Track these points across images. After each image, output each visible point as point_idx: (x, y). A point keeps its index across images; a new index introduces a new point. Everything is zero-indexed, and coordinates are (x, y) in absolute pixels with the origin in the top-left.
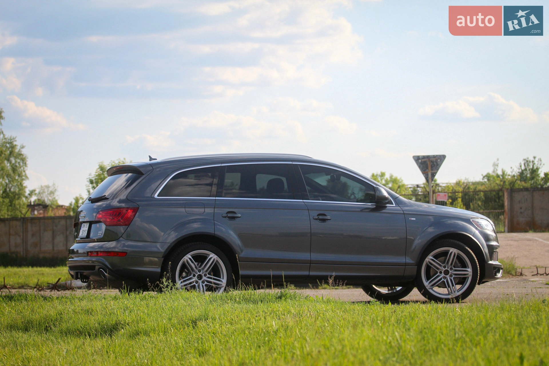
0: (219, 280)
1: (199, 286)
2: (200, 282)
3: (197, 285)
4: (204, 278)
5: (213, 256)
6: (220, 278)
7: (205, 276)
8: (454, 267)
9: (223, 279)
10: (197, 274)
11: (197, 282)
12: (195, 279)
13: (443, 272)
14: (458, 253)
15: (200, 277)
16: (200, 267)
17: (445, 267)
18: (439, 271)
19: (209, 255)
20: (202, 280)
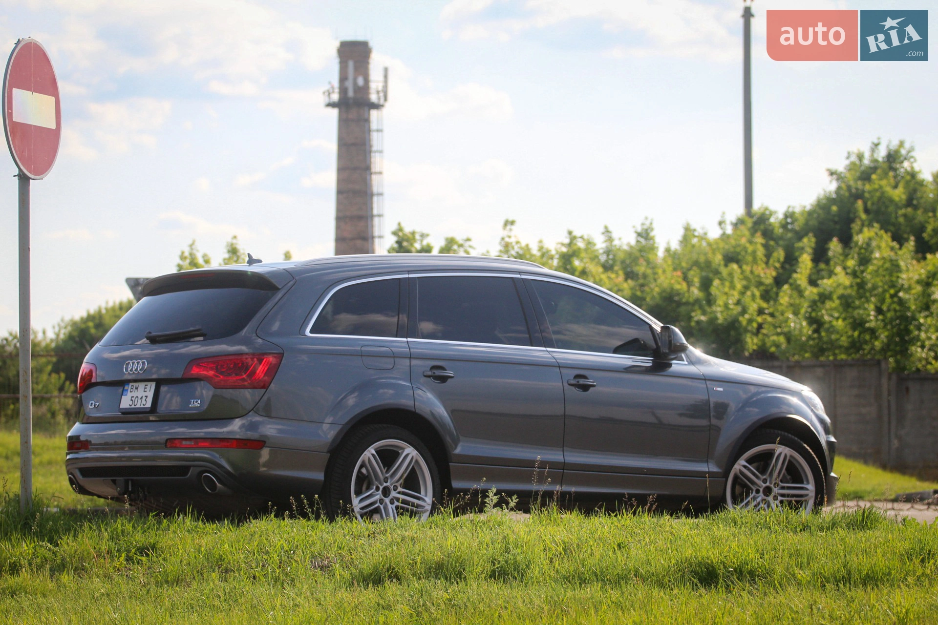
0: (418, 498)
1: (386, 508)
2: (387, 500)
3: (382, 507)
4: (394, 494)
5: (410, 452)
6: (420, 494)
7: (395, 490)
8: (781, 481)
9: (426, 495)
10: (382, 486)
11: (381, 501)
12: (379, 496)
13: (761, 490)
14: (791, 456)
15: (386, 492)
16: (387, 472)
17: (765, 481)
18: (754, 488)
19: (403, 449)
20: (391, 497)
